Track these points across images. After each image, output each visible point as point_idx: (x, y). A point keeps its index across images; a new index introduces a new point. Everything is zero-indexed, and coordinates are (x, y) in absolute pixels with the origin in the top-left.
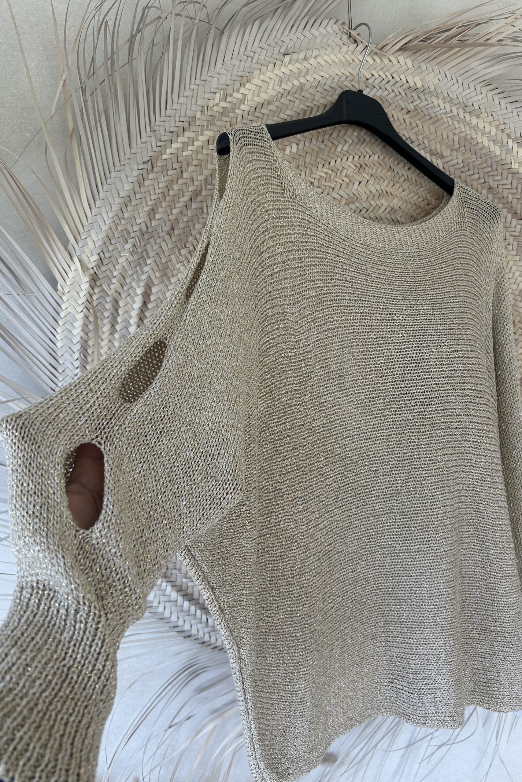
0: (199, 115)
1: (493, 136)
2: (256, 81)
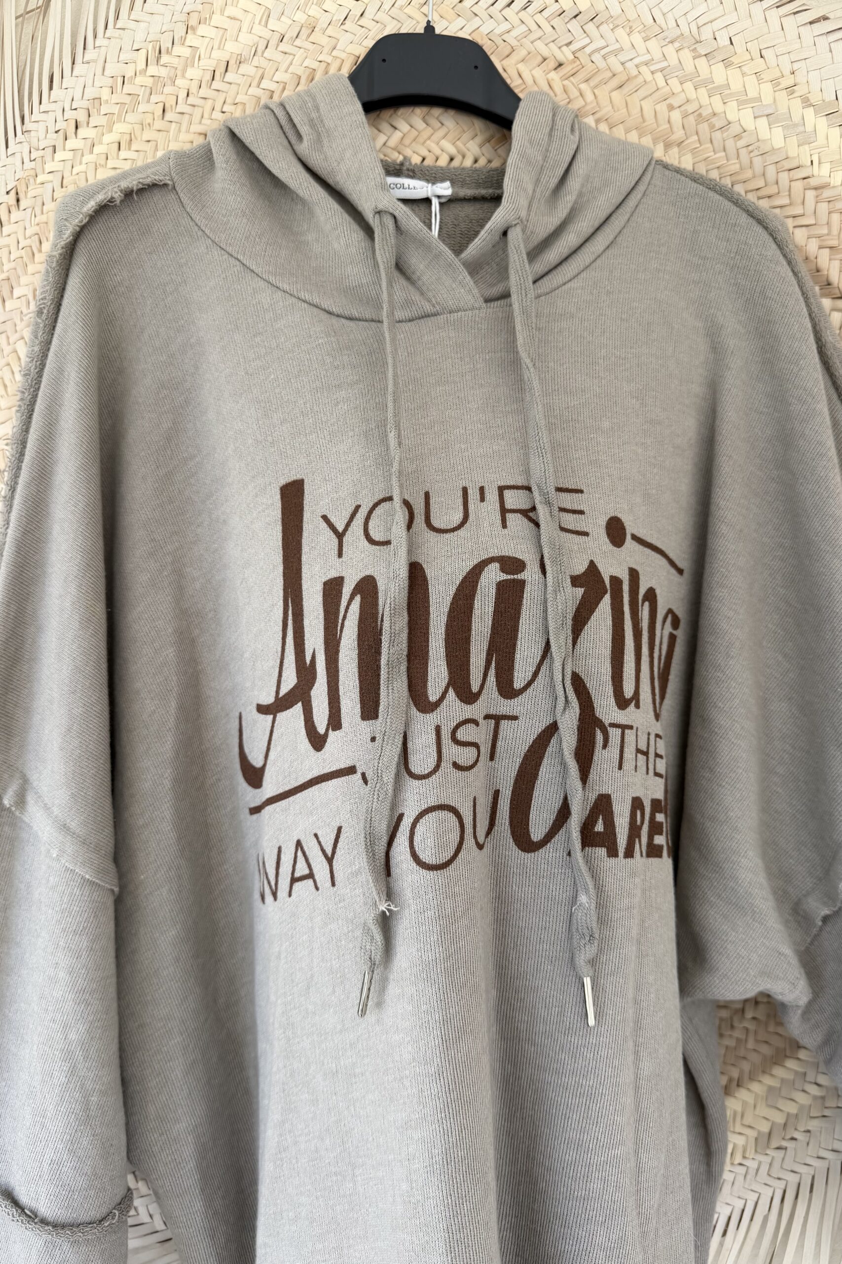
0: (105, 94)
1: (767, 105)
2: (217, 19)
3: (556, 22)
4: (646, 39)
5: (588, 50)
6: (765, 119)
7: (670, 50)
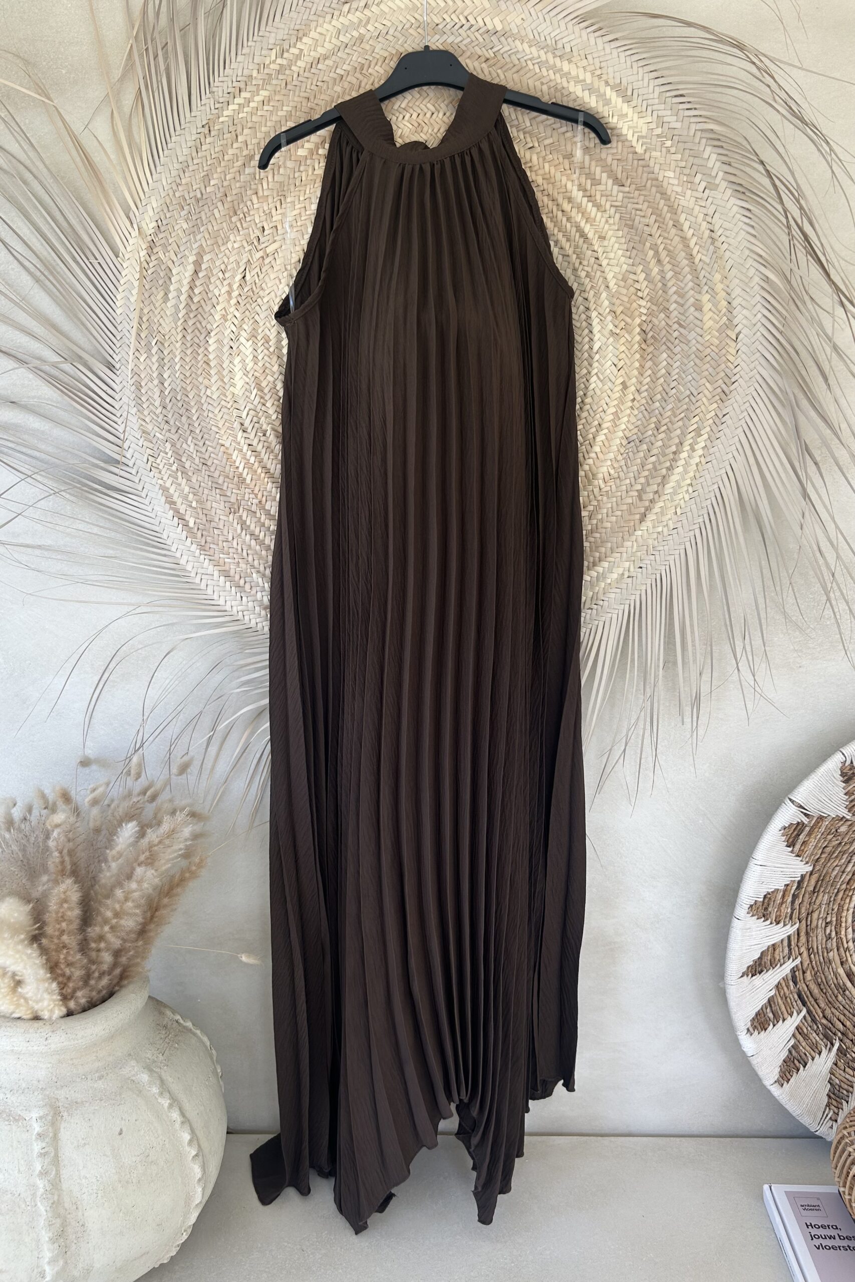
0: (255, 74)
1: (589, 84)
2: (313, 34)
3: (485, 36)
4: (530, 47)
5: (501, 52)
6: (587, 92)
7: (542, 52)
